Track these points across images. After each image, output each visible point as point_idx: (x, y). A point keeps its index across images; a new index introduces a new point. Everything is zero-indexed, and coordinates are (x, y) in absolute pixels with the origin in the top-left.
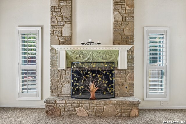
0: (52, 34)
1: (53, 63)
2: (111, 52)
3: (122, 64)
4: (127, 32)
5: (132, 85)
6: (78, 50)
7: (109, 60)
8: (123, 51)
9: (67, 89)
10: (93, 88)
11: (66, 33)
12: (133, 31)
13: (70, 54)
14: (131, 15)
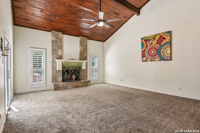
0: (53, 54)
1: (54, 67)
2: (80, 63)
3: (84, 67)
4: (85, 55)
5: (87, 75)
6: (67, 62)
7: (79, 66)
8: (84, 62)
9: (60, 78)
11: (60, 53)
12: (87, 54)
13: (63, 63)
14: (86, 49)
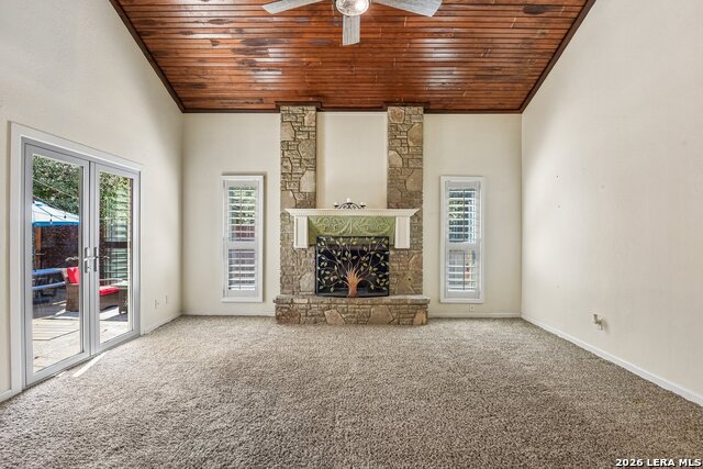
0: (284, 189)
1: (286, 239)
2: (383, 219)
3: (402, 240)
4: (410, 186)
5: (419, 276)
6: (328, 217)
7: (381, 233)
8: (402, 219)
9: (308, 281)
10: (353, 279)
11: (307, 186)
12: (420, 182)
13: (314, 223)
14: (418, 157)
